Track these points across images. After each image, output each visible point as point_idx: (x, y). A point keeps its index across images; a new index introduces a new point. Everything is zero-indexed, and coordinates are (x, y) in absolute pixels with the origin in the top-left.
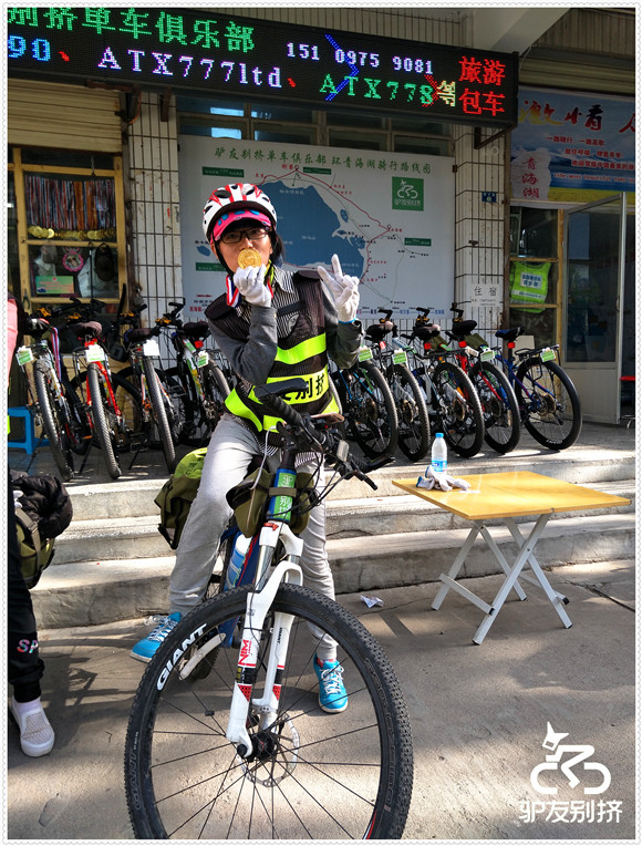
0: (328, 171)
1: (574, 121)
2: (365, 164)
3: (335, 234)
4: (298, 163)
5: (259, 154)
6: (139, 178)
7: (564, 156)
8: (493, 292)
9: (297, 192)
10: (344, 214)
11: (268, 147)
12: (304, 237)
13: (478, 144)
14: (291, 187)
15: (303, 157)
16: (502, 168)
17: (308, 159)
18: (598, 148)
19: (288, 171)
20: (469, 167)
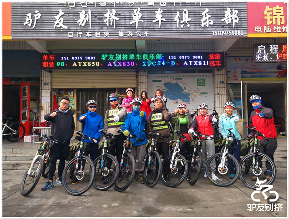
0: (181, 79)
1: (247, 61)
2: (190, 76)
3: (183, 92)
4: (174, 78)
5: (165, 76)
7: (245, 70)
10: (185, 88)
11: (167, 75)
12: (175, 94)
13: (218, 70)
14: (172, 83)
16: (225, 75)
17: (176, 76)
18: (255, 67)
19: (172, 79)
20: (216, 76)
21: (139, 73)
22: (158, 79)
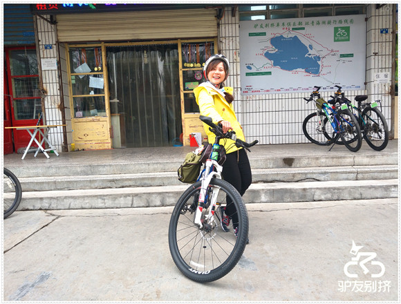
0: (304, 28)
2: (321, 22)
3: (306, 55)
4: (290, 27)
5: (272, 25)
6: (224, 41)
8: (386, 76)
9: (289, 39)
10: (311, 47)
11: (276, 21)
12: (292, 58)
13: (378, 7)
14: (286, 37)
15: (292, 24)
16: (391, 17)
17: (294, 24)
19: (285, 30)
20: (373, 18)
21: (223, 19)
22: (259, 30)
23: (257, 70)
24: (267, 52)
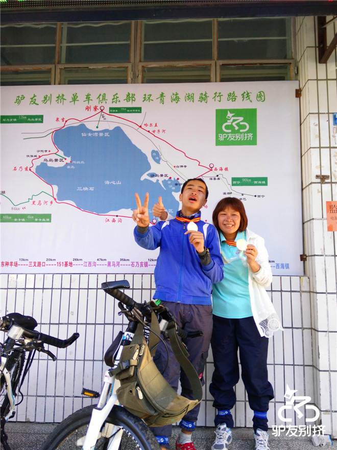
0: (138, 110)
2: (182, 96)
3: (145, 177)
4: (104, 104)
5: (61, 98)
9: (101, 134)
10: (156, 156)
12: (107, 182)
13: (323, 56)
14: (95, 129)
15: (109, 97)
17: (115, 98)
19: (93, 112)
23: (15, 207)
24: (43, 165)
